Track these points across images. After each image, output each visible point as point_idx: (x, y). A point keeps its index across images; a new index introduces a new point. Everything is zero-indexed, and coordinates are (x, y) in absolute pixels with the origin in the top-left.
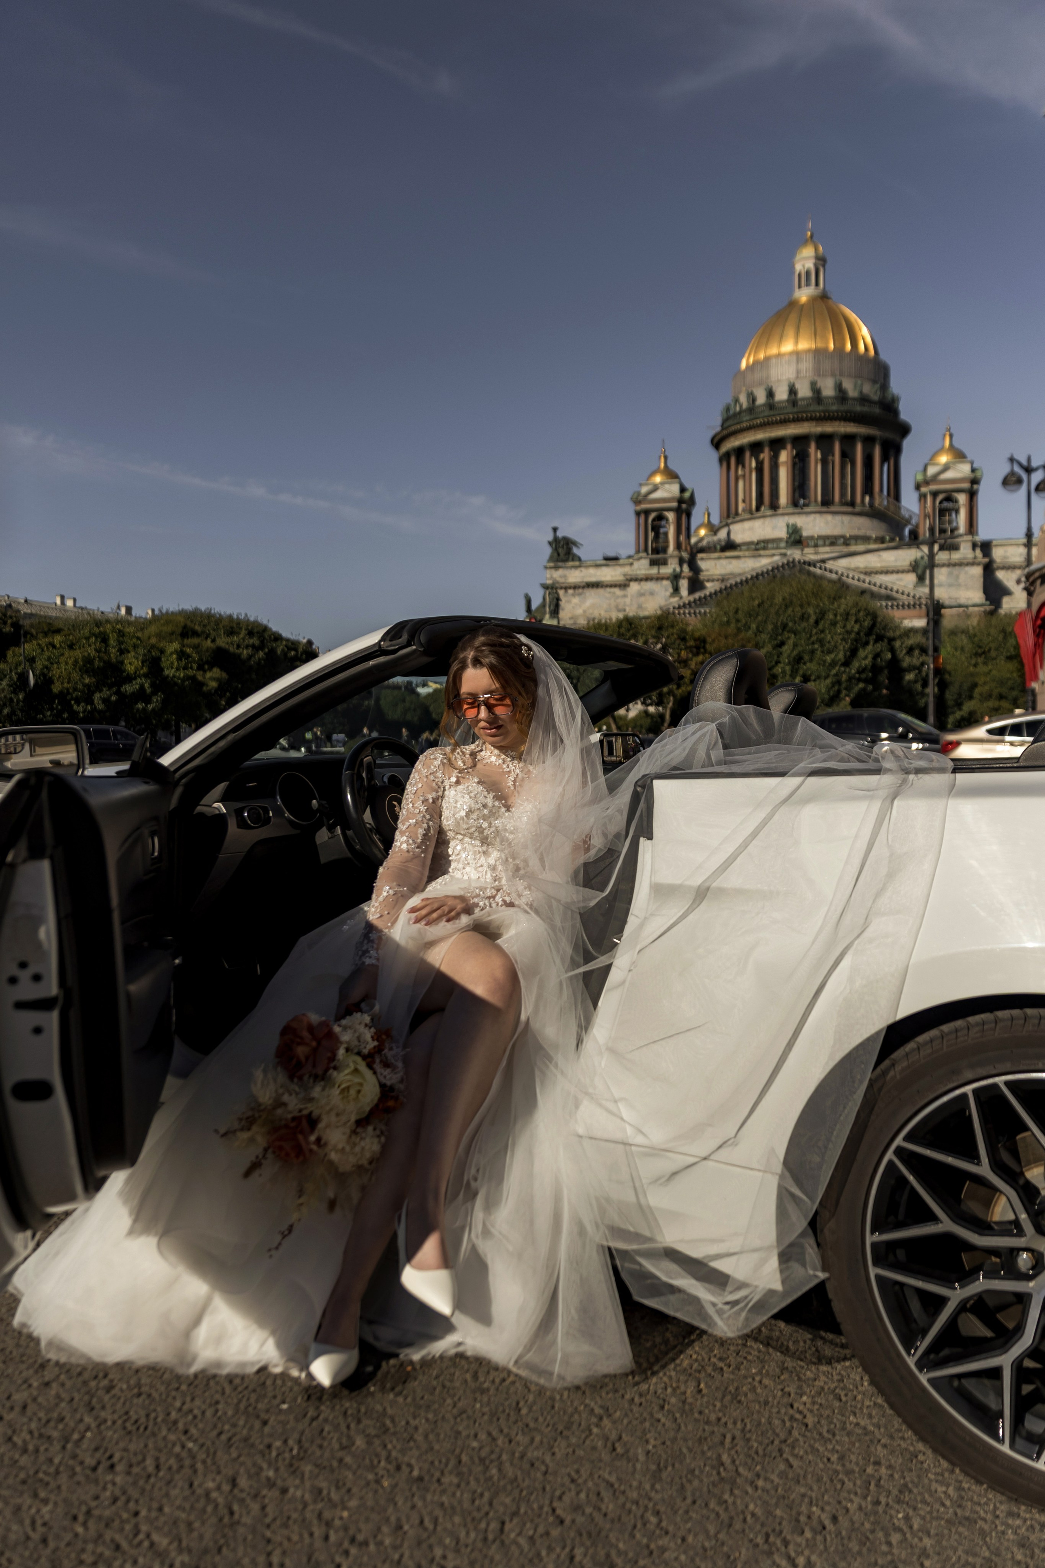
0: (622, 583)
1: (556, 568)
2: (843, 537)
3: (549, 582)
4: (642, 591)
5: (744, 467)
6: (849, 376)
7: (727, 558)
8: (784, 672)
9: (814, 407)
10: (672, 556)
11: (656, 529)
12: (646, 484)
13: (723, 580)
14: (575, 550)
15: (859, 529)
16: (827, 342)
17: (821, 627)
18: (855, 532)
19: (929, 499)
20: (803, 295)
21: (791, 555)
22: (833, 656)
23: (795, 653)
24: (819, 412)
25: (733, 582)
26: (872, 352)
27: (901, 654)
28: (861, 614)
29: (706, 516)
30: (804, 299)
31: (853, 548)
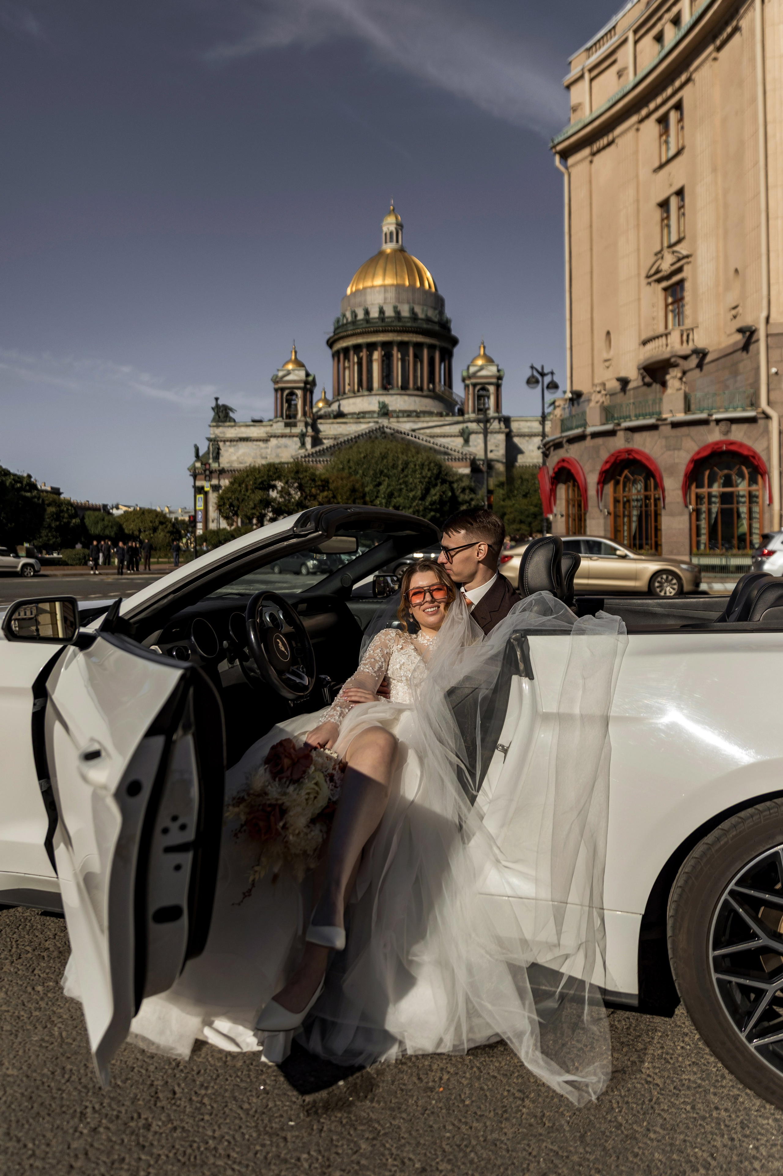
0: (265, 438)
1: (218, 426)
2: (415, 411)
3: (212, 436)
4: (279, 445)
5: (349, 361)
6: (419, 304)
7: (338, 423)
9: (396, 323)
10: (300, 421)
11: (289, 401)
12: (282, 370)
13: (335, 439)
14: (231, 415)
15: (426, 406)
16: (404, 280)
17: (405, 473)
18: (423, 409)
19: (471, 388)
20: (389, 248)
21: (381, 423)
22: (413, 493)
23: (389, 490)
24: (400, 326)
25: (342, 440)
26: (433, 289)
27: (458, 492)
28: (432, 465)
29: (323, 394)
30: (389, 251)
31: (422, 419)
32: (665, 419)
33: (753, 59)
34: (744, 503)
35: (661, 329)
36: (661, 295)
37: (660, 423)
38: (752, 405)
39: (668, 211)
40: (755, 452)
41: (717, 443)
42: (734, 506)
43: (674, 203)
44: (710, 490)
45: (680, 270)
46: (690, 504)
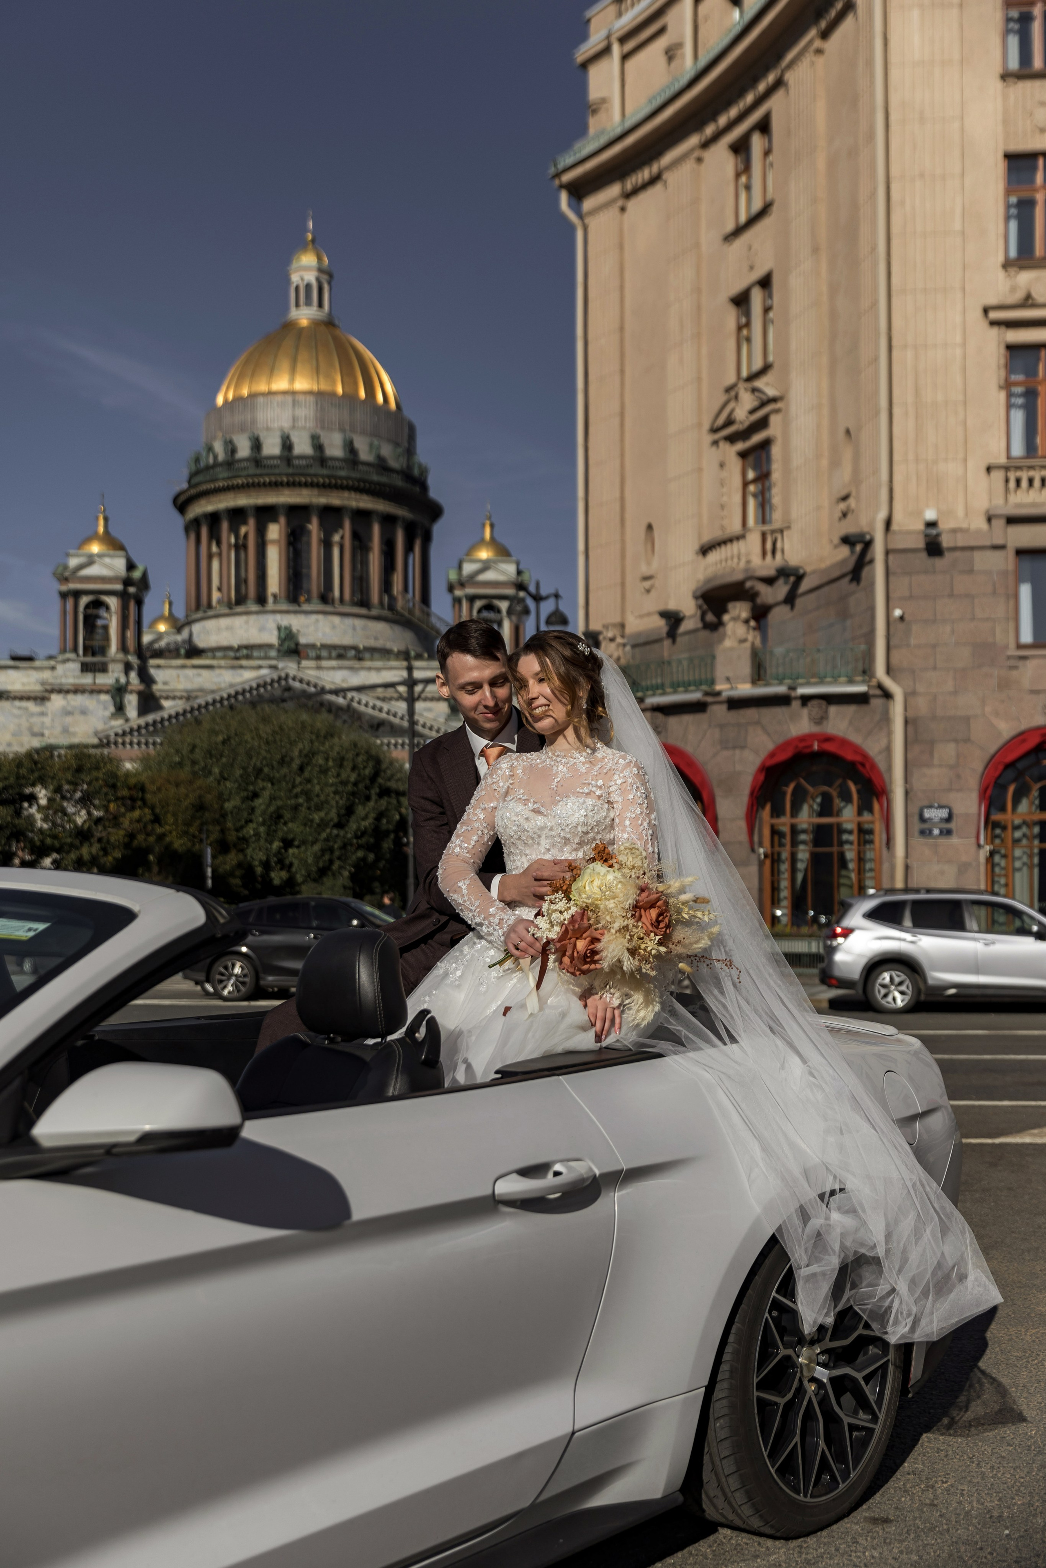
0: (39, 695)
2: (355, 648)
4: (69, 708)
5: (219, 544)
6: (363, 433)
7: (195, 667)
8: (257, 834)
9: (317, 470)
10: (114, 661)
11: (90, 622)
12: (77, 556)
13: (188, 698)
15: (376, 639)
16: (334, 383)
17: (306, 774)
18: (372, 643)
19: (465, 605)
20: (304, 316)
21: (283, 669)
22: (322, 814)
23: (272, 809)
24: (323, 476)
25: (201, 701)
26: (393, 405)
28: (360, 759)
29: (167, 606)
30: (304, 322)
31: (368, 664)
32: (719, 694)
33: (870, 63)
34: (851, 843)
35: (736, 527)
36: (735, 465)
37: (709, 699)
38: (864, 672)
39: (748, 314)
40: (865, 756)
41: (802, 739)
42: (835, 849)
43: (757, 298)
44: (794, 821)
45: (763, 423)
46: (761, 845)
